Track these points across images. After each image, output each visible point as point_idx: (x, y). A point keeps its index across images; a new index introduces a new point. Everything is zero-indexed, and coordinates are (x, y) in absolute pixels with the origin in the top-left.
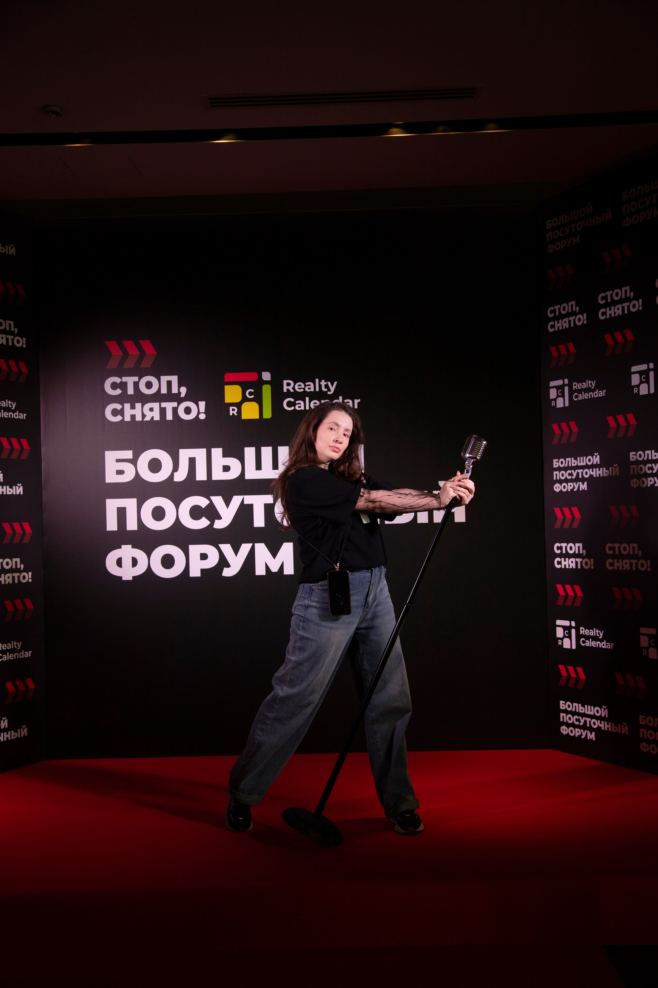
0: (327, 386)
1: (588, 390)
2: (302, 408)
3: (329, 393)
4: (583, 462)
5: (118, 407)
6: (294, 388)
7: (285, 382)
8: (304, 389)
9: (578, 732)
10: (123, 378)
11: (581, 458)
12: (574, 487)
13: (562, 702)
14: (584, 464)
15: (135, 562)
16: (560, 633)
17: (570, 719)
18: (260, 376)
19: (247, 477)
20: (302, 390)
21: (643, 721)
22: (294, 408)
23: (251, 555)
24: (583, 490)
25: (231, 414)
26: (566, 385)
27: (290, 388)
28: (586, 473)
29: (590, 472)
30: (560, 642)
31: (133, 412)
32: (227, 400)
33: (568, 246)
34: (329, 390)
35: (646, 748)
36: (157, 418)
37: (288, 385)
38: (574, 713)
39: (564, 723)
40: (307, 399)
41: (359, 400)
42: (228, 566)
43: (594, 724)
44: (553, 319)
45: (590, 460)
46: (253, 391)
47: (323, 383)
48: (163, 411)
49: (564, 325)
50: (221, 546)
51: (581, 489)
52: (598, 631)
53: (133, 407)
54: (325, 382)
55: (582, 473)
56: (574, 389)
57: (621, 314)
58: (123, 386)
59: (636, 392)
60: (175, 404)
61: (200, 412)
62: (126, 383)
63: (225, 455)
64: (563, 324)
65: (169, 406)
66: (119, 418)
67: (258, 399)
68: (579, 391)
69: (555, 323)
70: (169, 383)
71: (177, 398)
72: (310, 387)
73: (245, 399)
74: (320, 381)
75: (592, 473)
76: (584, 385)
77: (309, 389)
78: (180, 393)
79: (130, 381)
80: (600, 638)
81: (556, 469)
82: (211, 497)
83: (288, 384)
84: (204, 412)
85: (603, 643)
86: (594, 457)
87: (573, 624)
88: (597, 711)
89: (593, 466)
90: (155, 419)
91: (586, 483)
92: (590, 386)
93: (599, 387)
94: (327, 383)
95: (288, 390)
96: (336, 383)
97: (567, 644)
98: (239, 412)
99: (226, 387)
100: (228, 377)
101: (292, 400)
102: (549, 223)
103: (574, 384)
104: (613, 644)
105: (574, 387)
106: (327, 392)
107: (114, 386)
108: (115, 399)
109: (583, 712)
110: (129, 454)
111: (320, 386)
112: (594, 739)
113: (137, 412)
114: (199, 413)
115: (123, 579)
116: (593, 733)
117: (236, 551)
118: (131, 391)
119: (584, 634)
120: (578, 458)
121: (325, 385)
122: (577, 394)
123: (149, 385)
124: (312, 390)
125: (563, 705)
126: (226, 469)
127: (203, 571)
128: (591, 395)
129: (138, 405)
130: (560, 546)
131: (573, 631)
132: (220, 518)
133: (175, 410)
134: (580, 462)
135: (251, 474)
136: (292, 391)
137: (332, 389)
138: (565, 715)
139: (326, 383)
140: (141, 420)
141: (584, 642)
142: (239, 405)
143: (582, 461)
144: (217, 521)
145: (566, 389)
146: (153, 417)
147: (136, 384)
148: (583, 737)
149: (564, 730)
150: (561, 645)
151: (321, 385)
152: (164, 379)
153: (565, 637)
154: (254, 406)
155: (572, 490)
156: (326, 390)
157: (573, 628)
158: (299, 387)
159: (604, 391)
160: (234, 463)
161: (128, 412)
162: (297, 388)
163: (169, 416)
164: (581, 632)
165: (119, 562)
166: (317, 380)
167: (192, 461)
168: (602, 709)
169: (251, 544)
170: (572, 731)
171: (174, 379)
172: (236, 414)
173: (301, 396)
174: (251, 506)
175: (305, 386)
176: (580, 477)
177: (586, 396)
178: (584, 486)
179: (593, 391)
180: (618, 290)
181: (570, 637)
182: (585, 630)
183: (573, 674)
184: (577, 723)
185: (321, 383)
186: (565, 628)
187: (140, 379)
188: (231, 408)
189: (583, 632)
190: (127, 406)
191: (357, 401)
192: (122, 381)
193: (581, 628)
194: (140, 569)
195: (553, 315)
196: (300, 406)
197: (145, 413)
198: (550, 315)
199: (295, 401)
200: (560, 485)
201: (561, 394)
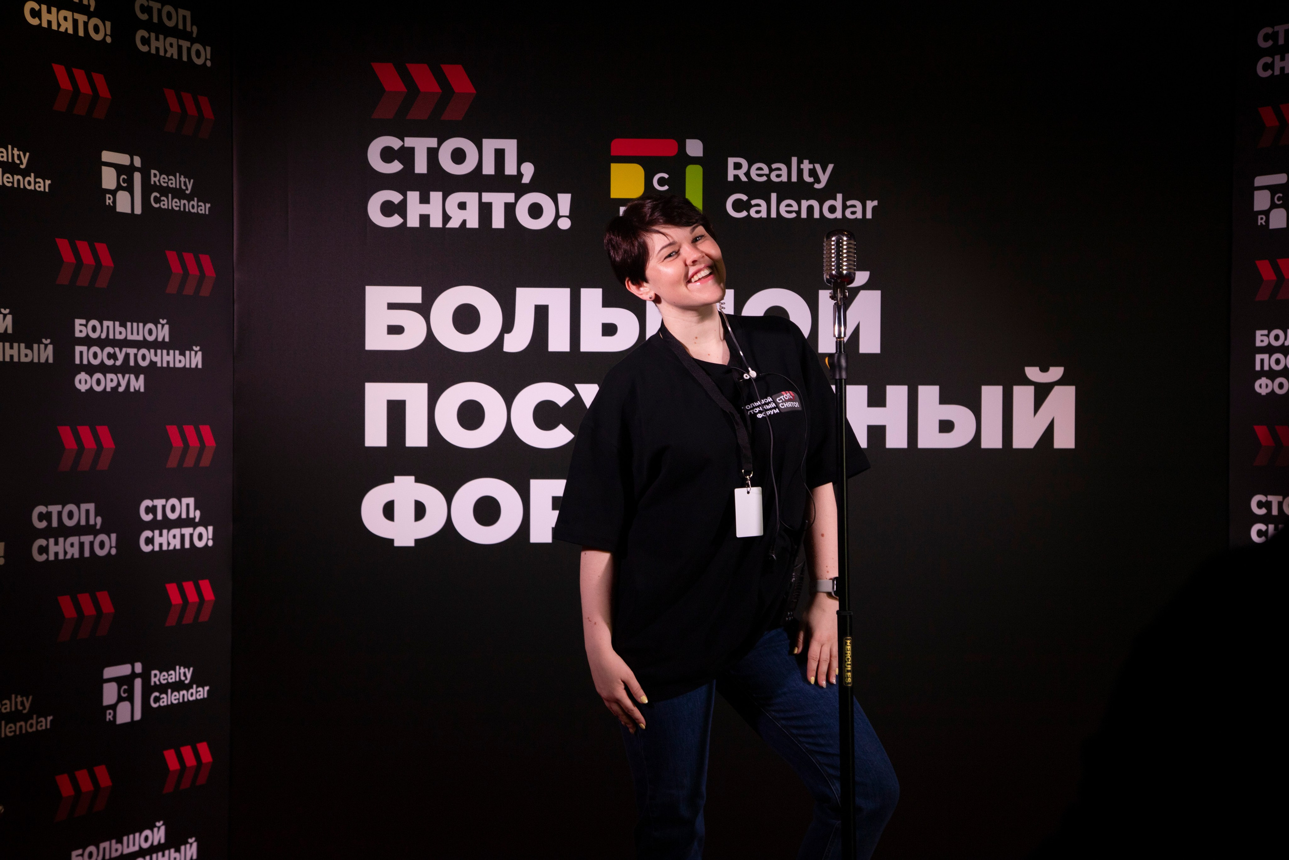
0: (813, 173)
2: (764, 215)
3: (817, 186)
5: (396, 197)
6: (747, 174)
7: (731, 161)
8: (768, 176)
10: (406, 139)
15: (420, 511)
18: (683, 147)
20: (764, 179)
22: (747, 214)
27: (741, 173)
31: (425, 209)
32: (615, 193)
34: (818, 180)
36: (473, 223)
37: (737, 168)
40: (774, 196)
41: (875, 203)
44: (1270, 52)
46: (666, 176)
47: (806, 166)
48: (485, 210)
53: (425, 200)
54: (810, 163)
58: (406, 155)
60: (510, 197)
61: (561, 214)
62: (412, 150)
63: (607, 303)
65: (498, 200)
66: (395, 221)
69: (1275, 59)
70: (500, 155)
71: (516, 186)
72: (781, 173)
73: (650, 192)
74: (800, 162)
77: (779, 176)
78: (520, 175)
79: (421, 145)
81: (1262, 350)
82: (579, 387)
83: (738, 166)
84: (568, 215)
90: (468, 226)
94: (814, 166)
95: (736, 177)
96: (830, 167)
99: (613, 166)
100: (618, 146)
101: (744, 198)
106: (813, 184)
107: (387, 155)
108: (387, 182)
110: (414, 294)
111: (800, 172)
113: (434, 209)
114: (558, 216)
115: (396, 544)
118: (421, 166)
121: (810, 170)
123: (459, 156)
124: (784, 178)
126: (609, 330)
129: (436, 197)
130: (1267, 501)
133: (510, 209)
136: (744, 179)
137: (824, 178)
139: (811, 166)
140: (440, 225)
146: (464, 222)
147: (432, 154)
151: (803, 169)
152: (490, 145)
156: (811, 180)
158: (758, 172)
160: (624, 319)
161: (415, 210)
162: (753, 173)
163: (498, 221)
165: (389, 511)
166: (794, 160)
167: (541, 313)
171: (510, 146)
173: (761, 190)
175: (771, 170)
185: (802, 166)
187: (440, 144)
188: (622, 209)
190: (413, 197)
191: (870, 204)
192: (404, 145)
194: (431, 526)
195: (1270, 43)
196: (760, 210)
197: (449, 212)
198: (1263, 44)
199: (749, 201)
200: (1269, 382)
201: (1281, 202)
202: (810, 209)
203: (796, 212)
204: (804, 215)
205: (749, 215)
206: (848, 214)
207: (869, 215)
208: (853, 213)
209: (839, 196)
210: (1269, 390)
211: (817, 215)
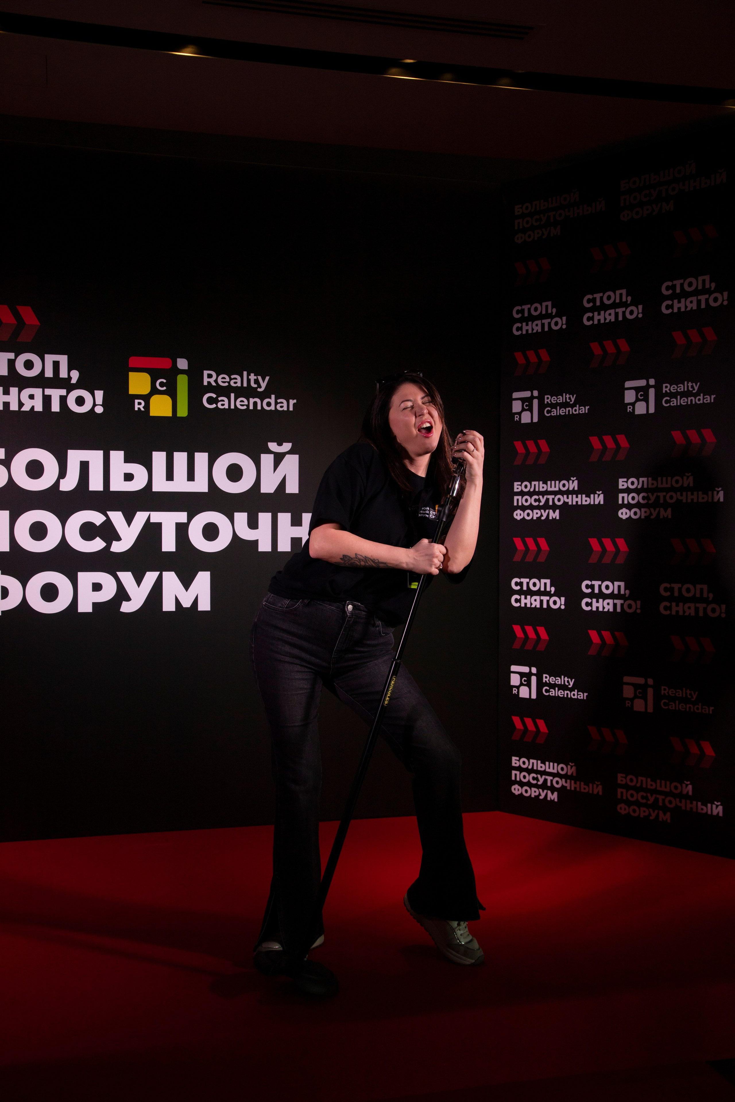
0: (256, 381)
1: (565, 405)
2: (226, 406)
3: (259, 390)
4: (555, 487)
6: (216, 381)
7: (206, 373)
8: (229, 383)
9: (535, 792)
11: (553, 482)
12: (542, 515)
13: (514, 758)
14: (557, 489)
15: (5, 593)
16: (515, 680)
17: (524, 777)
18: (175, 363)
19: (156, 488)
20: (227, 384)
21: (622, 781)
22: (216, 406)
23: (158, 585)
24: (554, 520)
25: (136, 409)
26: (536, 398)
28: (559, 500)
29: (564, 499)
30: (515, 690)
31: (6, 398)
32: (132, 391)
33: (544, 237)
34: (260, 386)
35: (625, 809)
36: (39, 408)
37: (209, 377)
38: (529, 771)
39: (515, 782)
40: (232, 395)
41: (295, 401)
42: (128, 599)
43: (557, 782)
44: (520, 320)
45: (564, 485)
46: (165, 381)
47: (253, 377)
48: (47, 400)
49: (536, 329)
50: (119, 573)
51: (550, 518)
52: (567, 679)
53: (6, 392)
54: (255, 376)
55: (553, 499)
56: (546, 403)
57: (613, 320)
59: (630, 411)
60: (63, 392)
61: (97, 404)
63: (127, 460)
64: (536, 327)
65: (56, 394)
67: (172, 392)
68: (554, 406)
69: (523, 325)
70: (56, 365)
71: (67, 385)
72: (237, 381)
73: (154, 391)
74: (248, 375)
75: (566, 500)
76: (560, 399)
78: (70, 378)
80: (570, 686)
82: (109, 513)
84: (101, 404)
85: (573, 693)
86: (571, 482)
87: (534, 670)
88: (562, 769)
89: (568, 493)
90: (35, 410)
91: (557, 511)
92: (568, 401)
93: (579, 402)
94: (257, 378)
95: (209, 383)
96: (267, 378)
97: (524, 693)
98: (147, 406)
99: (131, 374)
100: (133, 361)
101: (214, 396)
102: (518, 208)
103: (546, 397)
104: (587, 694)
105: (546, 401)
106: (257, 388)
109: (543, 769)
111: (249, 381)
112: (556, 800)
113: (13, 399)
114: (95, 405)
116: (556, 793)
117: (139, 581)
119: (548, 682)
120: (549, 482)
122: (549, 409)
123: (29, 365)
124: (239, 384)
125: (515, 761)
126: (129, 477)
127: (95, 605)
128: (569, 411)
129: (14, 390)
130: (520, 582)
131: (534, 679)
132: (119, 539)
133: (63, 400)
134: (551, 487)
135: (160, 485)
136: (214, 384)
137: (264, 385)
138: (518, 773)
139: (255, 377)
140: (17, 409)
141: (547, 691)
142: (146, 398)
143: (553, 486)
144: (115, 543)
145: (535, 402)
146: (33, 407)
147: (11, 363)
148: (541, 797)
149: (516, 790)
150: (516, 693)
151: (250, 379)
152: (50, 359)
153: (521, 684)
154: (167, 400)
155: (539, 518)
156: (256, 386)
157: (534, 674)
158: (223, 380)
159: (587, 408)
160: (138, 470)
162: (220, 381)
163: (56, 407)
164: (544, 680)
167: (84, 466)
168: (569, 767)
169: (159, 573)
170: (526, 791)
171: (63, 360)
172: (143, 409)
173: (225, 391)
174: (159, 525)
175: (231, 379)
176: (551, 503)
177: (562, 412)
178: (555, 515)
179: (573, 406)
180: (610, 293)
181: (529, 685)
182: (550, 677)
183: (531, 727)
184: (535, 782)
185: (250, 377)
186: (522, 675)
187: (16, 356)
188: (137, 401)
189: (547, 680)
191: (292, 402)
193: (544, 675)
194: (12, 602)
195: (520, 315)
196: (224, 403)
197: (23, 400)
198: (516, 316)
199: (217, 398)
200: (522, 512)
201: (528, 408)
202: (255, 403)
203: (246, 405)
204: (251, 407)
205: (217, 407)
206: (278, 408)
207: (291, 409)
208: (282, 407)
209: (273, 396)
210: (522, 517)
211: (259, 408)
